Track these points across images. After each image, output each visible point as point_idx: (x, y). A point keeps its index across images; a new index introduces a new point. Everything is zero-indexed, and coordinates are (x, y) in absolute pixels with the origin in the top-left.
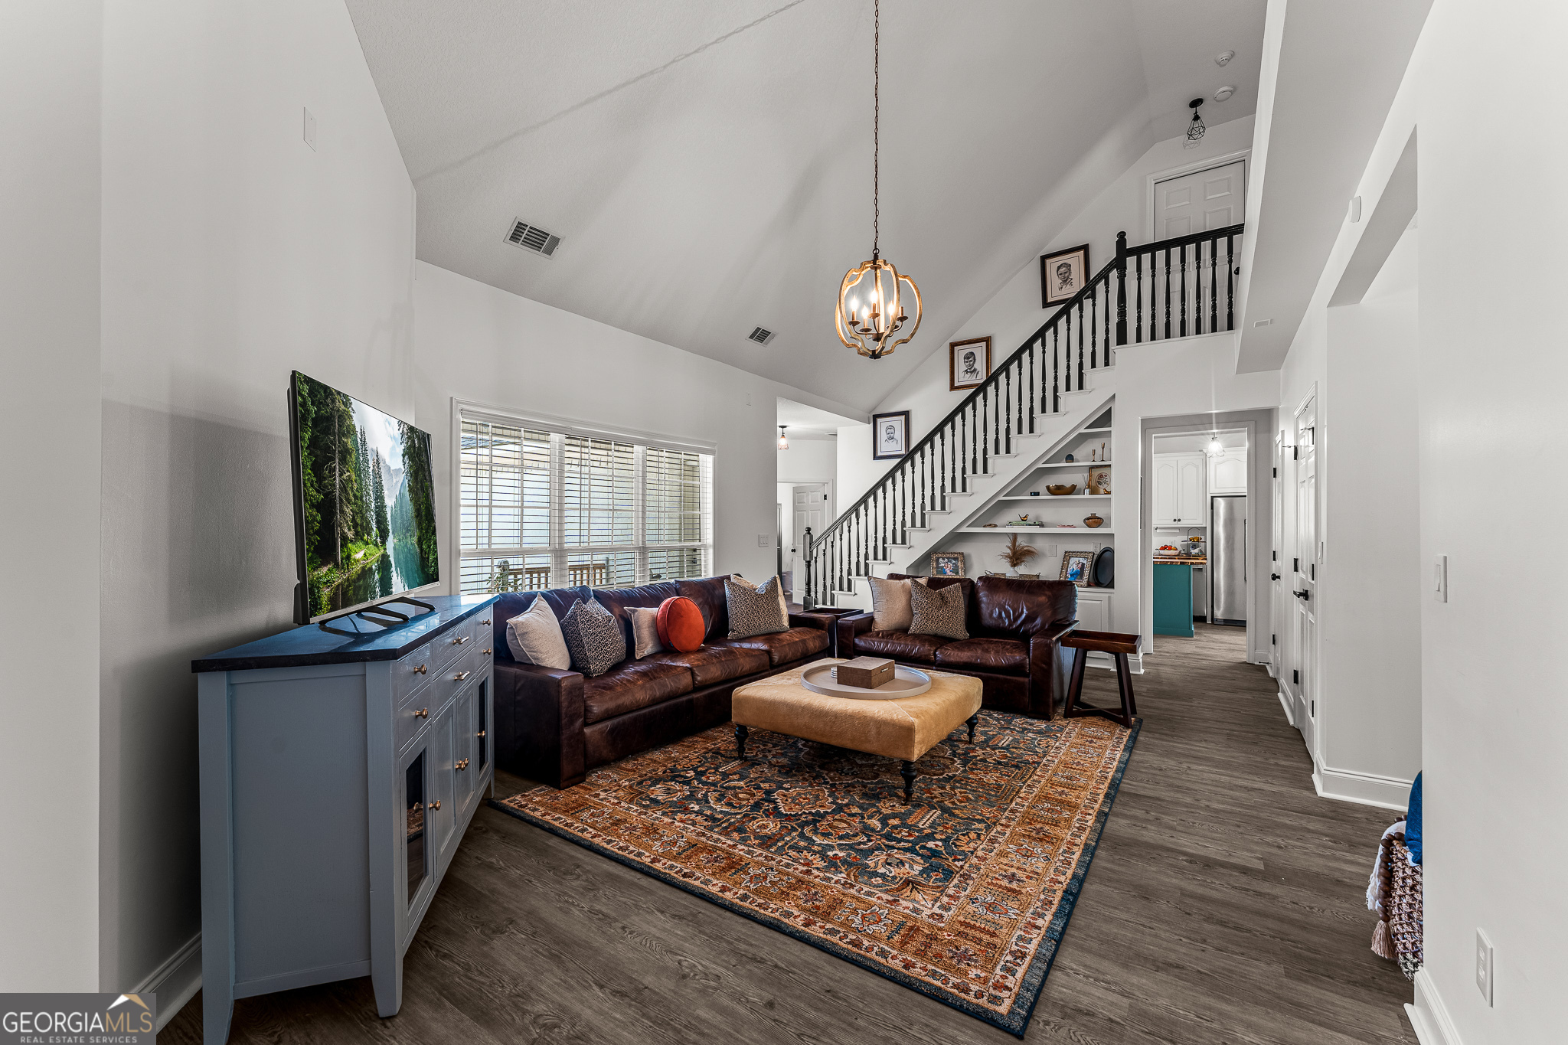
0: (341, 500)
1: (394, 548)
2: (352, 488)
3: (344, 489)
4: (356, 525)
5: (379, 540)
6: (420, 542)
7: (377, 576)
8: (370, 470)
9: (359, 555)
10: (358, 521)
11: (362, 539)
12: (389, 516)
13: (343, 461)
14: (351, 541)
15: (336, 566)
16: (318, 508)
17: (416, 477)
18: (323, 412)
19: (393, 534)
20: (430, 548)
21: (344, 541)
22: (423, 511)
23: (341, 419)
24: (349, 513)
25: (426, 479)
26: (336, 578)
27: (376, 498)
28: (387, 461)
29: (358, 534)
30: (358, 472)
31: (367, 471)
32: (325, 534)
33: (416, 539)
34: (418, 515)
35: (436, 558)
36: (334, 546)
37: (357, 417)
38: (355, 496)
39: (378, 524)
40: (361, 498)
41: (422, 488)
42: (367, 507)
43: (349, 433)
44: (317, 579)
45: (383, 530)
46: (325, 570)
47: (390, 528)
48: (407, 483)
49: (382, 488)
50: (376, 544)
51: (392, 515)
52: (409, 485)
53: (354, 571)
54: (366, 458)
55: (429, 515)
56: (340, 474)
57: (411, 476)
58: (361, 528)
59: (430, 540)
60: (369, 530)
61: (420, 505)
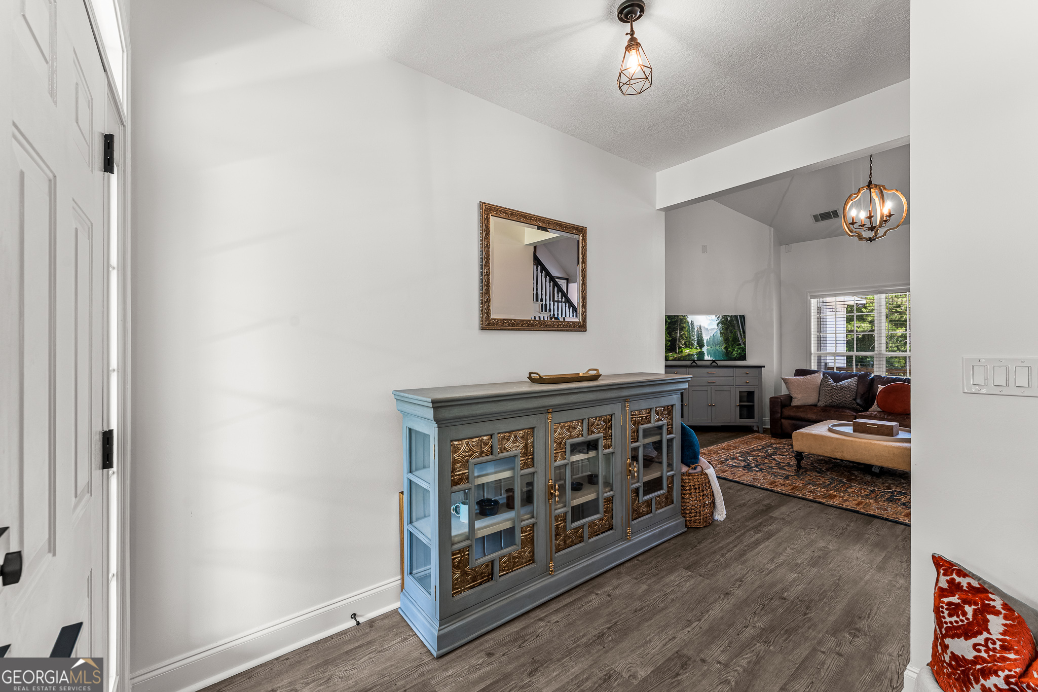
0: (679, 339)
1: (707, 350)
2: (685, 336)
3: (681, 336)
4: (685, 344)
5: (698, 348)
6: (726, 348)
7: (696, 356)
8: (696, 331)
10: (687, 343)
11: (689, 347)
12: (705, 341)
13: (682, 329)
14: (683, 348)
15: (676, 353)
16: (669, 341)
17: (727, 329)
18: (673, 320)
19: (707, 346)
20: (734, 350)
21: (680, 348)
22: (731, 339)
23: (681, 320)
24: (683, 341)
25: (735, 329)
26: (676, 356)
27: (698, 337)
28: (706, 327)
29: (687, 346)
30: (689, 332)
31: (693, 331)
32: (671, 346)
33: (723, 347)
34: (726, 340)
35: (740, 353)
36: (676, 349)
37: (690, 319)
38: (686, 338)
39: (698, 343)
40: (690, 338)
41: (731, 332)
42: (693, 340)
43: (685, 323)
44: (668, 355)
45: (701, 345)
46: (671, 354)
47: (705, 344)
48: (719, 332)
49: (702, 334)
50: (697, 349)
51: (707, 341)
52: (720, 332)
53: (684, 354)
54: (693, 328)
55: (736, 340)
56: (680, 333)
57: (723, 329)
58: (689, 345)
59: (735, 347)
60: (693, 345)
61: (728, 338)
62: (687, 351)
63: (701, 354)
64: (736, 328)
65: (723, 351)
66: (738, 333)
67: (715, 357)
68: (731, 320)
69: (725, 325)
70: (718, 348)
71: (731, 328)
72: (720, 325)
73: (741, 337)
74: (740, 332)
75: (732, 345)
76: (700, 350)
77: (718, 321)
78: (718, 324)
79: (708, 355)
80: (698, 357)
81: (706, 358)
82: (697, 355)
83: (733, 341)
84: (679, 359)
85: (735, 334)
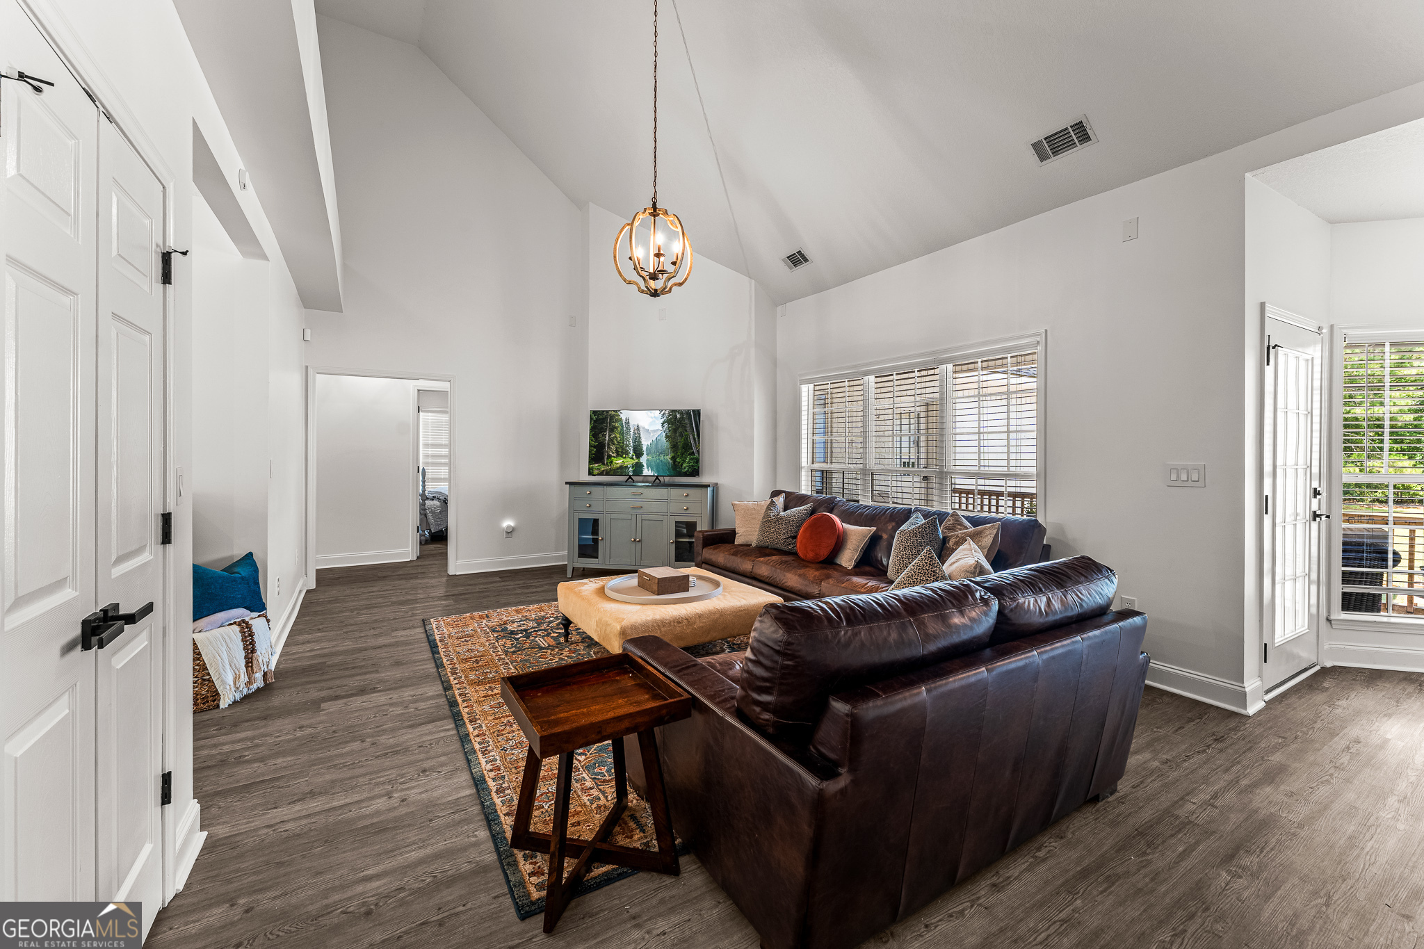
0: (608, 444)
1: (648, 460)
2: (617, 440)
3: (611, 440)
4: (617, 451)
5: (634, 457)
6: (673, 458)
7: (631, 469)
8: (632, 433)
9: (620, 461)
10: (620, 450)
11: (622, 456)
12: (644, 448)
13: (612, 430)
14: (614, 457)
15: (604, 464)
16: (595, 447)
17: (675, 431)
18: (601, 417)
19: (648, 454)
20: (684, 461)
21: (609, 457)
22: (680, 445)
23: (612, 417)
24: (613, 448)
25: (686, 431)
26: (603, 468)
27: (635, 442)
28: (646, 427)
29: (619, 455)
30: (622, 434)
31: (628, 433)
32: (598, 455)
33: (669, 456)
34: (674, 447)
35: (692, 466)
36: (603, 458)
37: (624, 415)
38: (618, 442)
39: (635, 451)
40: (623, 443)
41: (681, 435)
42: (627, 446)
43: (617, 421)
44: (593, 467)
45: (638, 453)
46: (597, 465)
47: (645, 453)
48: (664, 434)
49: (640, 438)
50: (632, 458)
51: (647, 448)
52: (666, 435)
53: (614, 466)
54: (628, 428)
55: (687, 447)
56: (609, 435)
57: (670, 431)
58: (621, 452)
59: (686, 458)
60: (627, 453)
61: (677, 443)
62: (618, 462)
63: (638, 467)
64: (688, 429)
65: (669, 463)
66: (691, 437)
67: (658, 472)
68: (682, 418)
69: (672, 424)
70: (662, 458)
71: (680, 430)
72: (666, 425)
73: (695, 443)
74: (693, 435)
75: (682, 454)
76: (637, 461)
77: (663, 420)
78: (663, 424)
79: (648, 468)
80: (633, 471)
81: (646, 472)
82: (633, 467)
83: (683, 448)
84: (607, 473)
85: (687, 438)
